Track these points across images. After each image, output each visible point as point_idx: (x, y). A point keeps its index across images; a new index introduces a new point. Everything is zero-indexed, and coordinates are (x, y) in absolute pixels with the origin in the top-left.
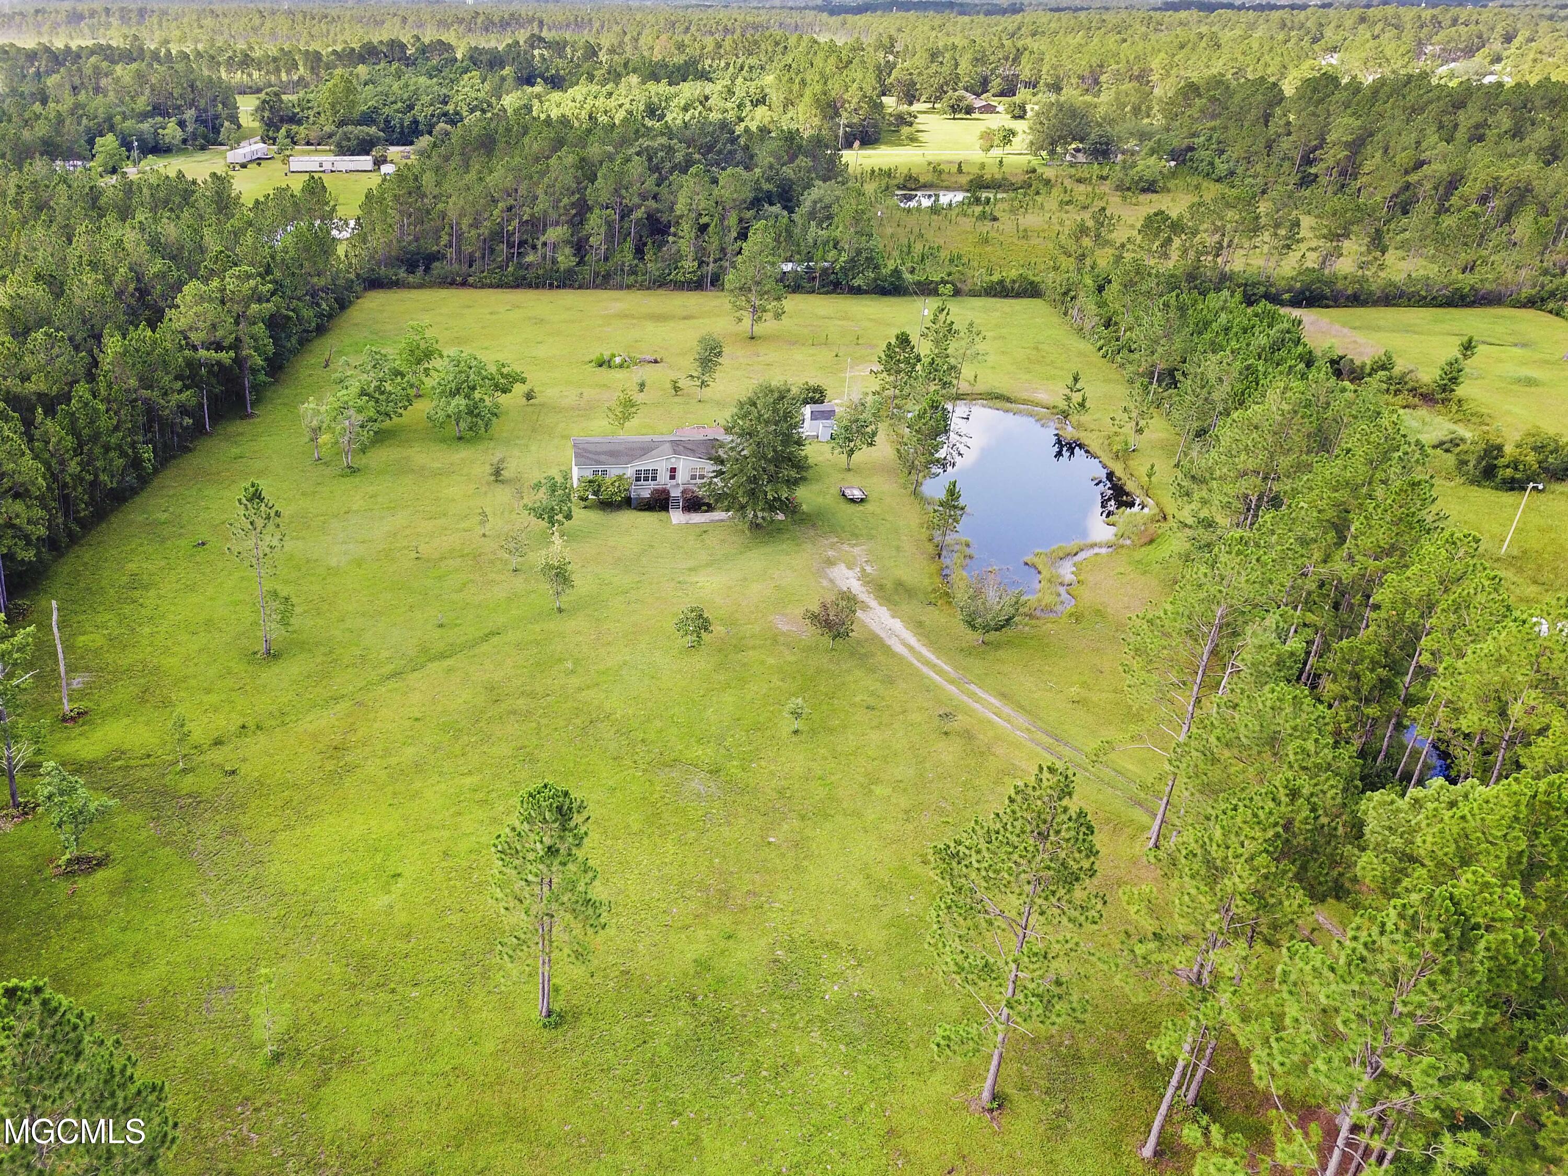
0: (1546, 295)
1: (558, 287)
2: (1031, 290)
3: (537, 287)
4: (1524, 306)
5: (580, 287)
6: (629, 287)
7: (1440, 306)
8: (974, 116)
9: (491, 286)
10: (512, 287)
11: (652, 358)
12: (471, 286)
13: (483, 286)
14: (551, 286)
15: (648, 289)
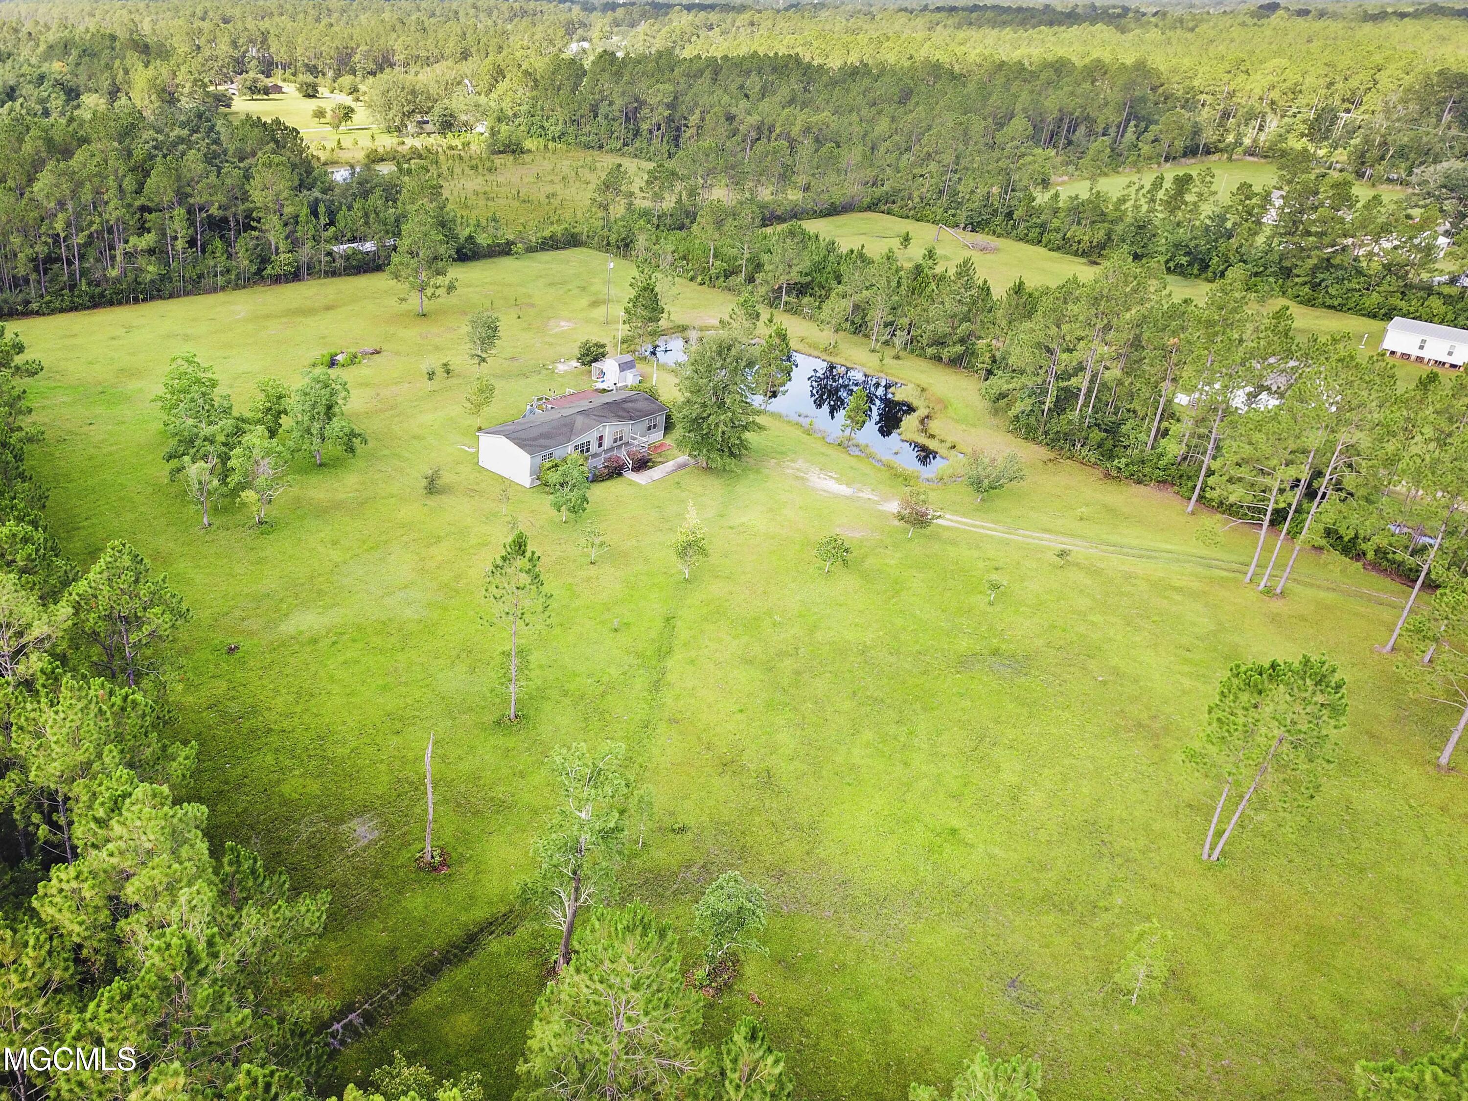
0: (876, 201)
1: (145, 300)
2: (572, 241)
3: (120, 303)
4: (865, 211)
5: (171, 296)
6: (223, 289)
7: (824, 216)
8: (271, 96)
9: (62, 311)
10: (88, 308)
11: (371, 350)
12: (38, 313)
13: (53, 312)
14: (136, 300)
15: (244, 287)
